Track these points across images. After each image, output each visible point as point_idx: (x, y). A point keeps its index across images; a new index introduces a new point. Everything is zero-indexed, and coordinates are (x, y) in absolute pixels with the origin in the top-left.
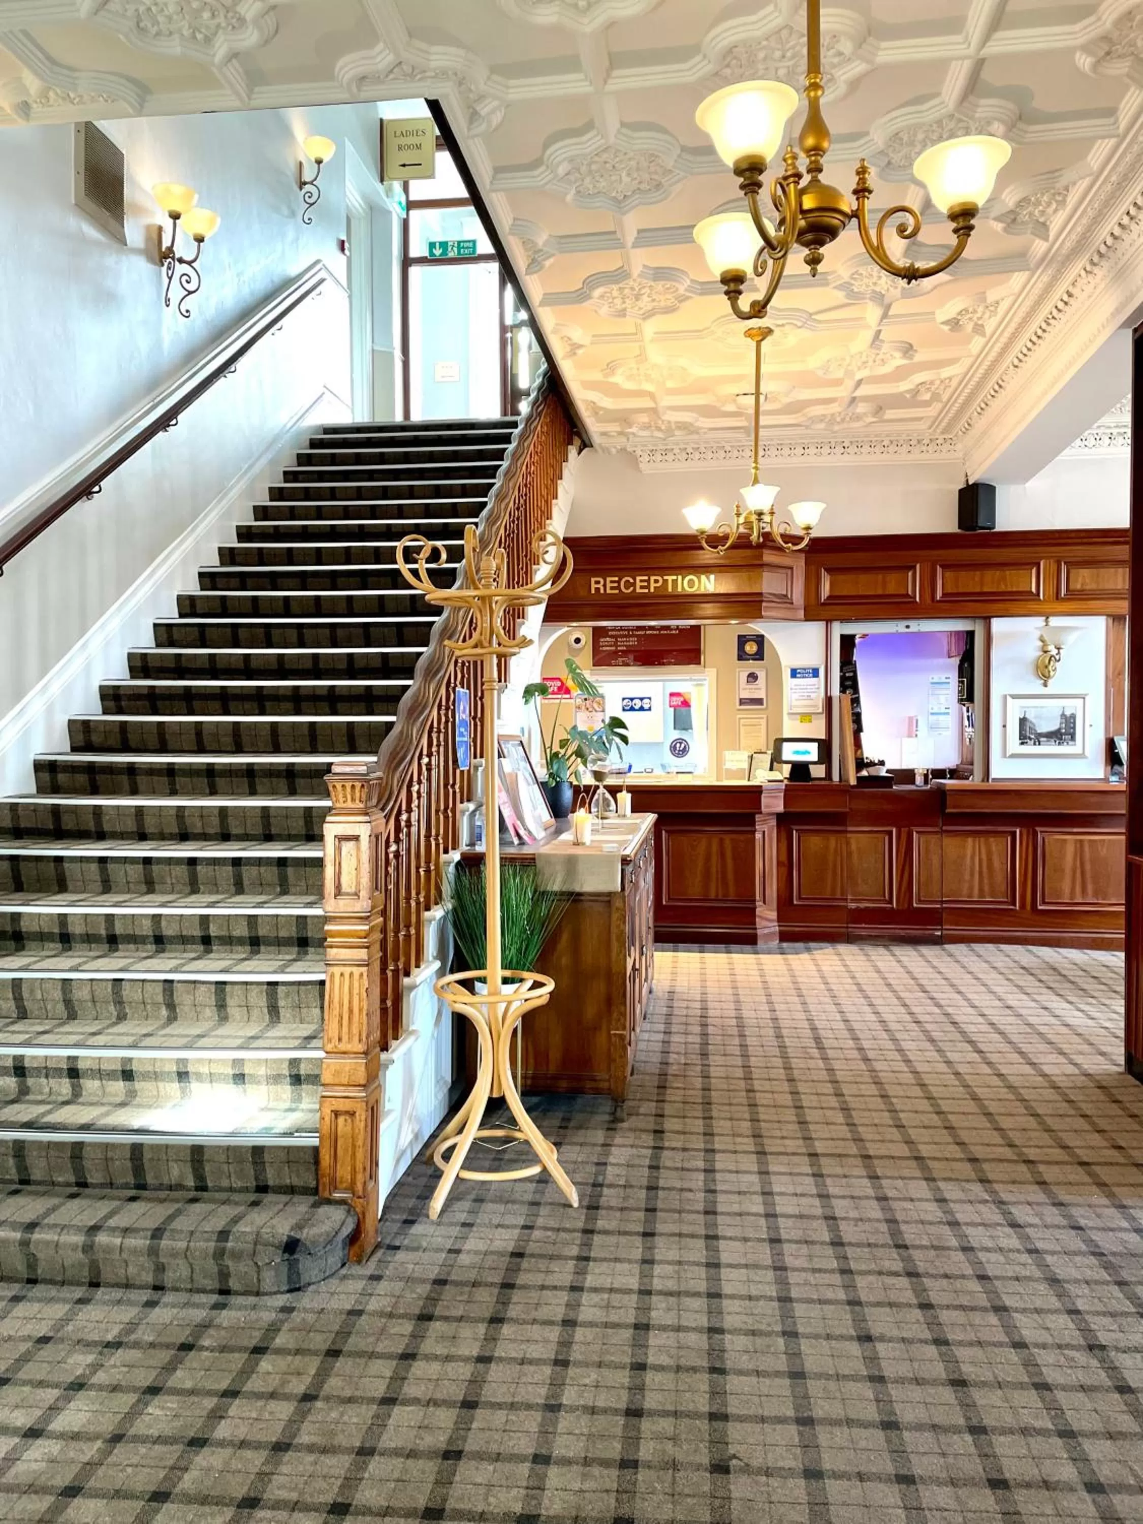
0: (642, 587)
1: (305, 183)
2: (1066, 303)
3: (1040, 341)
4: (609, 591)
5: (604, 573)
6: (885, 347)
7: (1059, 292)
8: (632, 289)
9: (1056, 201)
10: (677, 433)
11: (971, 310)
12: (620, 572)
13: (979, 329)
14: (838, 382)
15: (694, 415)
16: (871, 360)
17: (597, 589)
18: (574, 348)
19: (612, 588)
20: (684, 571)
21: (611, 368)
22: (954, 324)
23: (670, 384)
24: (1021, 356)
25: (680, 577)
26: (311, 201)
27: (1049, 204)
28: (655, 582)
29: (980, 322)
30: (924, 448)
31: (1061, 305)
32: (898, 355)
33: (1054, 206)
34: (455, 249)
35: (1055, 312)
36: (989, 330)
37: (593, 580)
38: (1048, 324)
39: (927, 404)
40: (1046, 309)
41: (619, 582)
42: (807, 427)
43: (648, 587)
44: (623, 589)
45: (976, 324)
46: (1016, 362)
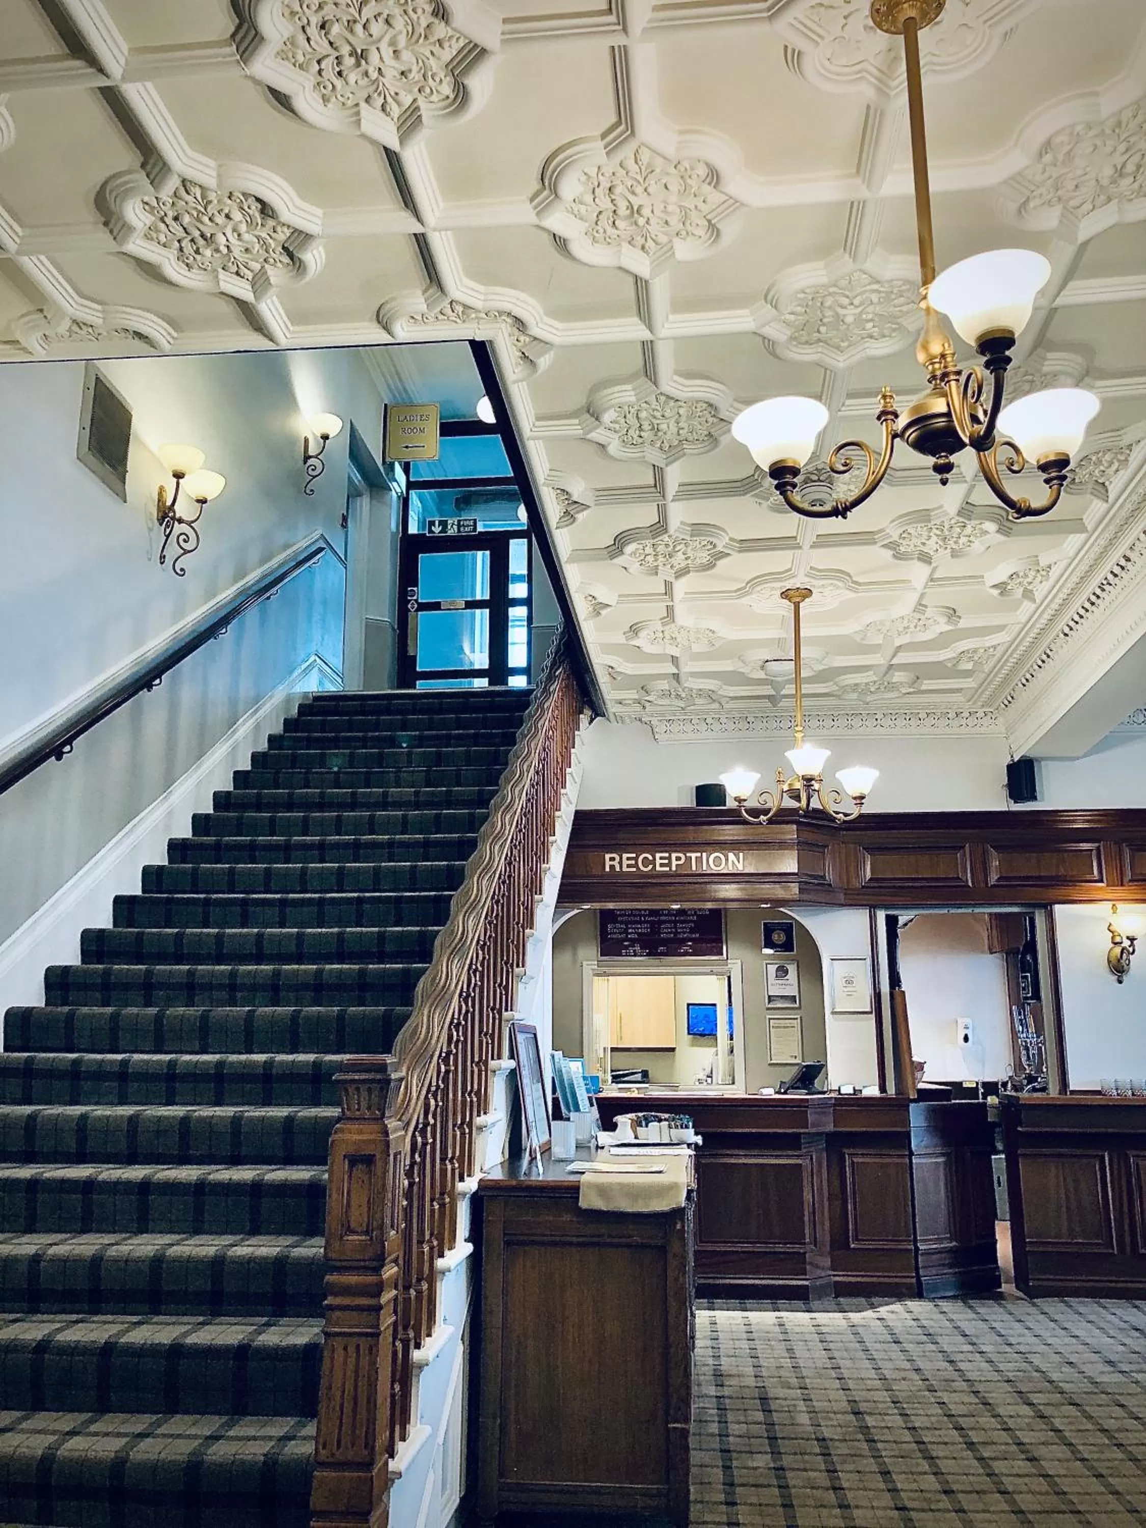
0: (662, 865)
1: (310, 457)
2: (1123, 568)
3: (1094, 608)
4: (625, 869)
5: (619, 848)
6: (929, 612)
7: (1116, 556)
8: (667, 545)
9: (1119, 461)
10: (698, 701)
11: (1021, 574)
12: (637, 847)
13: (1028, 594)
14: (874, 649)
15: (719, 683)
16: (912, 626)
17: (612, 867)
18: (598, 607)
19: (629, 866)
20: (709, 848)
21: (634, 630)
22: (1002, 587)
23: (696, 648)
24: (1072, 624)
25: (704, 854)
26: (314, 473)
27: (1111, 464)
28: (677, 859)
29: (1030, 588)
30: (964, 722)
31: (1117, 570)
32: (943, 620)
33: (1116, 465)
34: (455, 527)
35: (1110, 577)
36: (1038, 597)
37: (607, 856)
38: (1103, 590)
39: (968, 674)
40: (1103, 572)
41: (636, 859)
42: (839, 697)
43: (669, 865)
44: (642, 868)
45: (1026, 590)
46: (1067, 630)
